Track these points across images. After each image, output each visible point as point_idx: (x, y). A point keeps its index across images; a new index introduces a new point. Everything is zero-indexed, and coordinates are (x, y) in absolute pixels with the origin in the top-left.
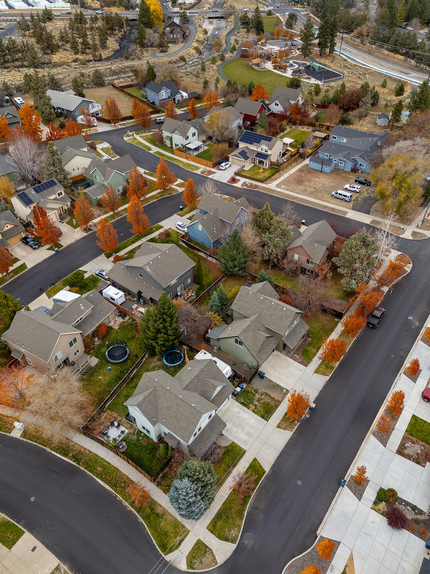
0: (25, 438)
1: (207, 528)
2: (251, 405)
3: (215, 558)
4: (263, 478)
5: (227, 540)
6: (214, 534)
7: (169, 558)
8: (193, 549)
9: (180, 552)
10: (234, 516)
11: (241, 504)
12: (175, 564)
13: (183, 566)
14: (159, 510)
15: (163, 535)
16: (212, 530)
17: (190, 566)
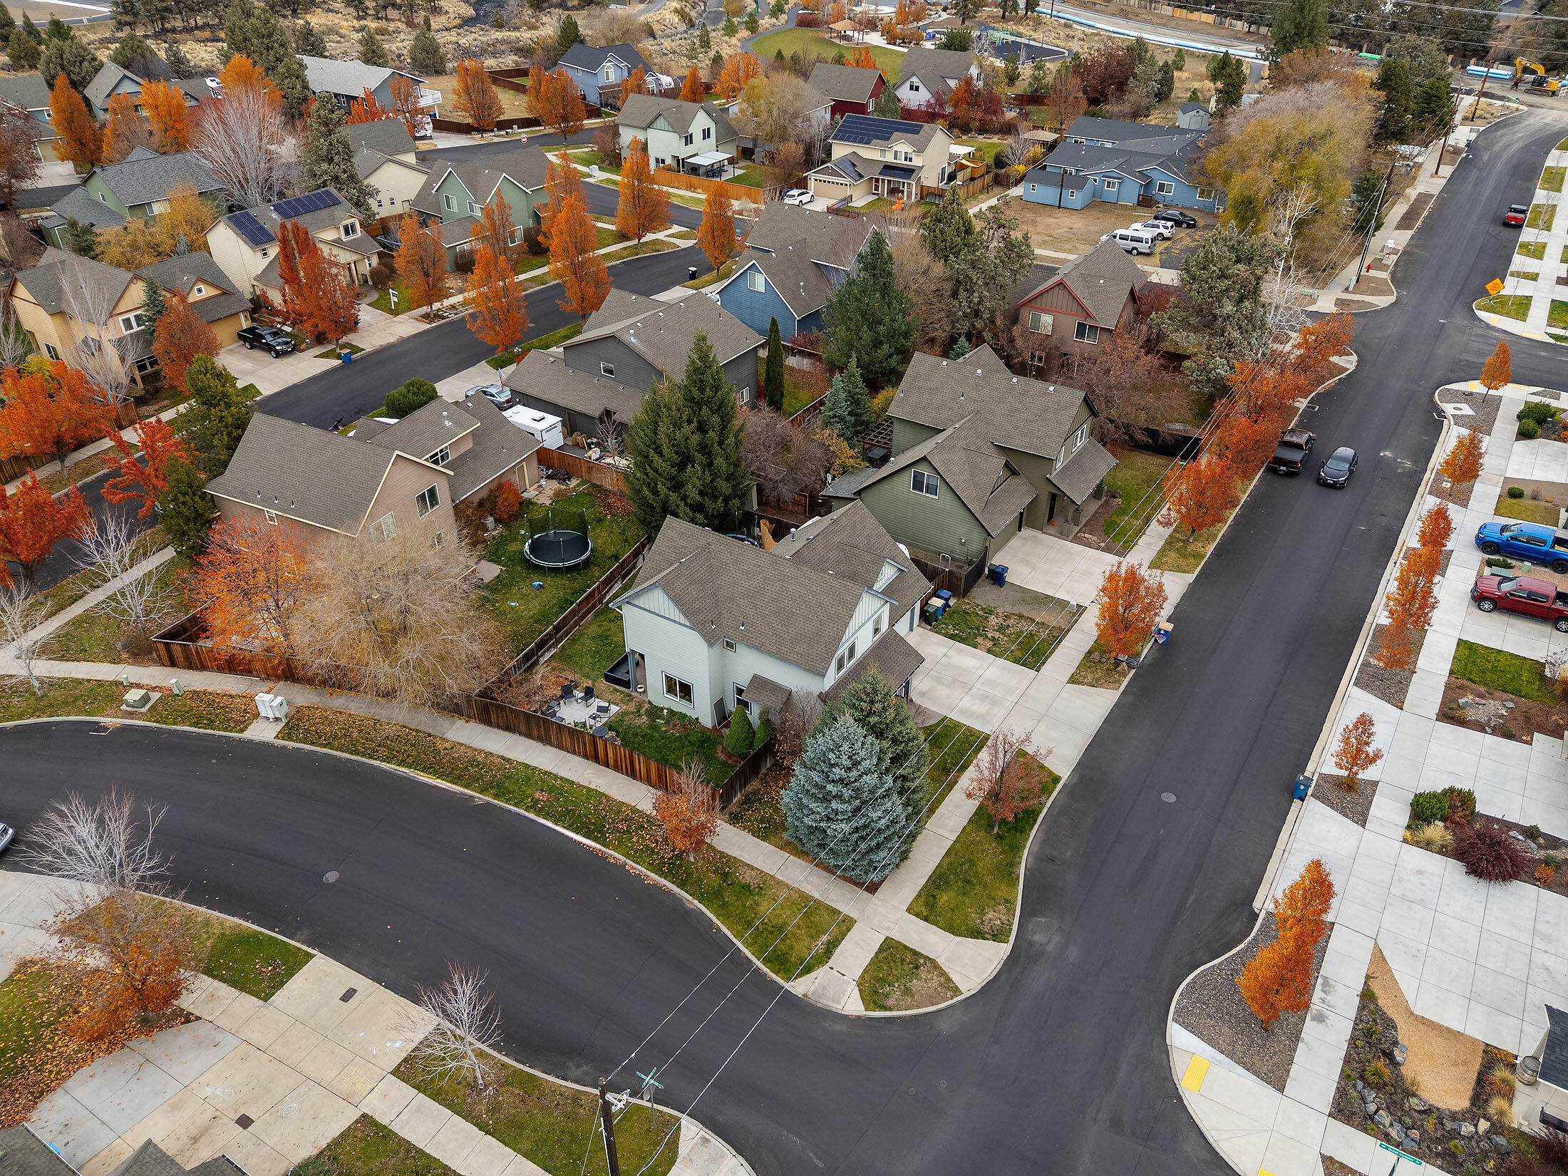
0: (290, 739)
1: (908, 910)
2: (979, 640)
3: (949, 980)
4: (1055, 793)
5: (977, 934)
6: (936, 924)
7: (800, 987)
8: (875, 961)
9: (834, 972)
10: (988, 879)
11: (1003, 852)
12: (823, 1001)
13: (852, 1004)
14: (748, 878)
15: (771, 933)
16: (925, 914)
17: (875, 1002)
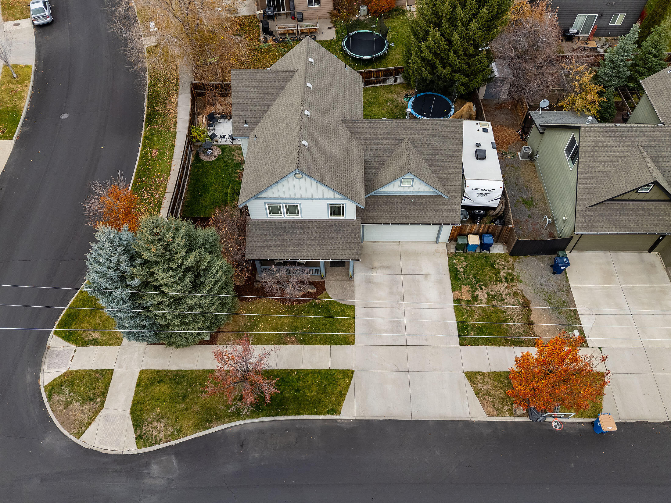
0: (148, 53)
1: (142, 371)
2: (465, 289)
3: (88, 424)
4: (319, 417)
5: (137, 424)
6: (137, 393)
7: (54, 342)
8: (88, 372)
9: (73, 354)
10: (196, 408)
11: (229, 407)
12: (47, 359)
13: (48, 376)
16: (143, 383)
17: (53, 388)
